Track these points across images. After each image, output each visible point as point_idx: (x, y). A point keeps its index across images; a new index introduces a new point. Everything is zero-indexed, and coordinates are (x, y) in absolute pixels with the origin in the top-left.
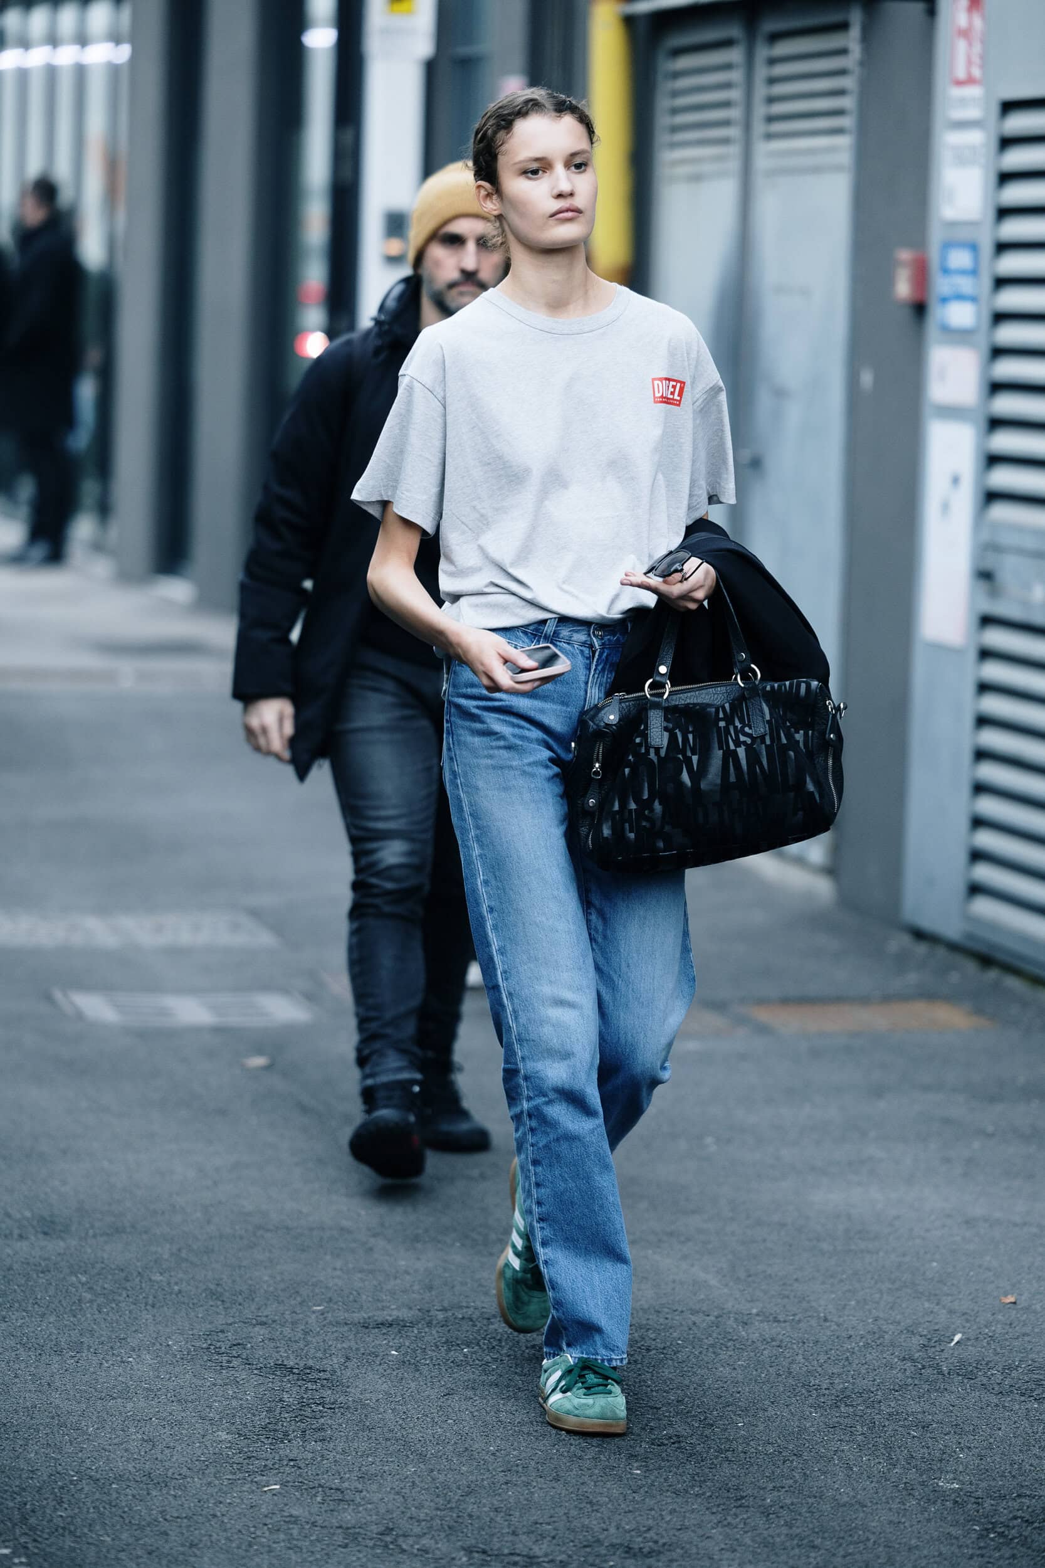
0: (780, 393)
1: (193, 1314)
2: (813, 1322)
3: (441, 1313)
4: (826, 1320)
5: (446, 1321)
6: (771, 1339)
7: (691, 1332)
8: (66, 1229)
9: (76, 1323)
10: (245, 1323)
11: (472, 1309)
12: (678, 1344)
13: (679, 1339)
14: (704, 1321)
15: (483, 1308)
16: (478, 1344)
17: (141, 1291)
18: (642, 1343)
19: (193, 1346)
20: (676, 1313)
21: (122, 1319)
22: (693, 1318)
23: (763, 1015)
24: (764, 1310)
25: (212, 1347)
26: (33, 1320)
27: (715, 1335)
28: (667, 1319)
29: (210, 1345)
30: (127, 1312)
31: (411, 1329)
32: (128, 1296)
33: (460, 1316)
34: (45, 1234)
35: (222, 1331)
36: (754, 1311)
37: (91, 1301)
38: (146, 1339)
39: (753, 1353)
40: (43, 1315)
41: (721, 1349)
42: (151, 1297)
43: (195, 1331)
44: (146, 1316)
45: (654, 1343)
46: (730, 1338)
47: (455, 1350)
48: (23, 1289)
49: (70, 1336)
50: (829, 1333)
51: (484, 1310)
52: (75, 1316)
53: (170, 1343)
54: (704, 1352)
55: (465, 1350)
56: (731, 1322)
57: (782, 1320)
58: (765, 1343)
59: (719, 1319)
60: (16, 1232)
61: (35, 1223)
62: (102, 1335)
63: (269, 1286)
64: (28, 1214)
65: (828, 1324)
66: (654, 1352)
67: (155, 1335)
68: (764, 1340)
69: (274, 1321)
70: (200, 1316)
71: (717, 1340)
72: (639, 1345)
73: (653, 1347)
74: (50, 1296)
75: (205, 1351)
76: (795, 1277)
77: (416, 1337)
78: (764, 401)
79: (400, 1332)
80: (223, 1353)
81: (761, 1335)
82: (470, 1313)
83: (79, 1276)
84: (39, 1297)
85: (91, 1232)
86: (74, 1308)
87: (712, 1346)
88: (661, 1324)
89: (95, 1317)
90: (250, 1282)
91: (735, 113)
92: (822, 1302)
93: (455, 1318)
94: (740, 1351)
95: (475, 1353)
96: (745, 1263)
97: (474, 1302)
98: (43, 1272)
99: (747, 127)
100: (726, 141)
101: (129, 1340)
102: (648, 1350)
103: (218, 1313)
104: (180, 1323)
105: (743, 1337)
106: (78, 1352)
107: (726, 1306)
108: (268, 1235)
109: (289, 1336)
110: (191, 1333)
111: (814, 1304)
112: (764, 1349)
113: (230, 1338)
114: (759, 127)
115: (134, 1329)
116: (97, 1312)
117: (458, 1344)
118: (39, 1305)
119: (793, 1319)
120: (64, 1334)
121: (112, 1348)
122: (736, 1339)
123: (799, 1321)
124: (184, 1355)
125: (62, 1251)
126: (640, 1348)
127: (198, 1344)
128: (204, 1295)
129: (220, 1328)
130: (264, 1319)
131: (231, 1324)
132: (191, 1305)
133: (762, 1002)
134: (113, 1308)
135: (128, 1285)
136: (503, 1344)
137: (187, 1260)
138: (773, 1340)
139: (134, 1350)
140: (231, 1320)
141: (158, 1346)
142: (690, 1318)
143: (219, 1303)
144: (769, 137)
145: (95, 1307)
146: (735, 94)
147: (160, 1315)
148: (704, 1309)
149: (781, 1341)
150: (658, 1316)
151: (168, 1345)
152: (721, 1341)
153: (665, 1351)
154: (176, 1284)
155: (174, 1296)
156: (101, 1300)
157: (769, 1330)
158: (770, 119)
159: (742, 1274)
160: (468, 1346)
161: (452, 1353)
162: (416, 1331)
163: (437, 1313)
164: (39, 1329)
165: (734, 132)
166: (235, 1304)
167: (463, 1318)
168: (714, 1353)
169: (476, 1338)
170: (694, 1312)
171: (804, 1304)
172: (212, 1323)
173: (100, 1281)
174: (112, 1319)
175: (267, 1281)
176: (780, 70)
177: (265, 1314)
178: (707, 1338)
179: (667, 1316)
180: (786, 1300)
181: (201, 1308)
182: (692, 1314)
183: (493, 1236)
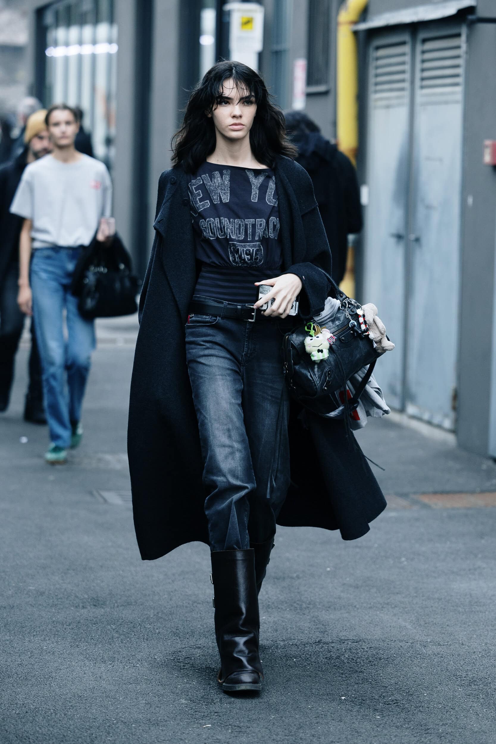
0: (429, 207)
1: (165, 643)
2: (457, 646)
3: (282, 642)
4: (463, 644)
5: (284, 646)
6: (437, 653)
7: (400, 651)
8: (104, 603)
9: (111, 648)
10: (190, 647)
11: (296, 640)
12: (394, 656)
13: (394, 654)
14: (405, 645)
15: (302, 639)
16: (300, 657)
17: (141, 632)
18: (377, 656)
19: (166, 658)
20: (393, 641)
21: (133, 646)
22: (400, 644)
23: (426, 500)
24: (434, 640)
25: (176, 659)
26: (92, 646)
27: (411, 652)
28: (388, 644)
29: (175, 658)
30: (135, 643)
31: (268, 650)
32: (135, 635)
33: (291, 644)
34: (95, 605)
35: (180, 652)
36: (429, 640)
37: (118, 638)
38: (144, 656)
39: (430, 661)
40: (96, 644)
41: (414, 658)
42: (146, 635)
43: (167, 652)
44: (144, 645)
45: (383, 656)
46: (418, 653)
47: (290, 660)
48: (85, 632)
49: (109, 654)
50: (464, 650)
51: (302, 641)
52: (110, 645)
53: (156, 657)
54: (406, 660)
55: (294, 660)
56: (418, 646)
57: (442, 644)
58: (435, 655)
59: (413, 644)
60: (81, 605)
61: (89, 600)
62: (124, 654)
63: (201, 629)
64: (86, 596)
65: (464, 646)
66: (383, 660)
67: (148, 653)
68: (434, 654)
69: (204, 646)
70: (169, 644)
71: (412, 654)
72: (376, 657)
73: (382, 658)
74: (98, 635)
75: (172, 661)
76: (447, 624)
77: (271, 654)
78: (421, 211)
79: (263, 652)
80: (181, 662)
81: (433, 652)
82: (296, 642)
83: (112, 625)
84: (93, 636)
85: (116, 604)
86: (110, 641)
87: (410, 657)
88: (386, 647)
89: (120, 645)
90: (192, 628)
91: (407, 76)
92: (460, 636)
93: (289, 644)
94: (423, 659)
95: (300, 661)
96: (423, 617)
97: (297, 637)
98: (95, 624)
99: (412, 82)
100: (402, 89)
101: (136, 656)
102: (380, 659)
103: (177, 643)
104: (160, 648)
105: (425, 653)
106: (113, 662)
107: (415, 638)
108: (199, 605)
109: (212, 654)
110: (165, 652)
111: (457, 637)
112: (435, 658)
113: (184, 655)
114: (418, 83)
115: (138, 651)
116: (121, 643)
117: (291, 657)
118: (93, 639)
119: (447, 644)
120: (106, 653)
121: (129, 660)
122: (421, 654)
123: (450, 645)
124: (162, 663)
125: (103, 614)
126: (376, 658)
127: (169, 658)
128: (170, 634)
129: (179, 650)
130: (199, 646)
131: (184, 648)
132: (165, 639)
133: (424, 493)
134: (128, 641)
135: (135, 630)
136: (312, 657)
137: (161, 618)
138: (438, 654)
139: (139, 661)
140: (184, 646)
141: (150, 659)
142: (399, 644)
143: (178, 638)
144: (422, 87)
145: (120, 640)
146: (407, 67)
147: (151, 644)
148: (405, 639)
149: (442, 654)
150: (384, 643)
151: (155, 658)
152: (414, 655)
153: (388, 660)
154: (157, 629)
155: (156, 635)
156: (122, 637)
157: (436, 649)
158: (423, 79)
159: (422, 623)
160: (296, 658)
161: (288, 661)
162: (271, 651)
163: (280, 642)
164: (94, 651)
165: (407, 85)
166: (185, 638)
167: (293, 644)
168: (411, 660)
169: (299, 654)
170: (401, 641)
171: (452, 637)
172: (175, 647)
173: (122, 628)
174: (128, 646)
175: (200, 627)
176: (427, 56)
177: (199, 643)
178: (407, 653)
179: (388, 643)
180: (443, 635)
181: (170, 640)
182: (400, 642)
183: (304, 606)
